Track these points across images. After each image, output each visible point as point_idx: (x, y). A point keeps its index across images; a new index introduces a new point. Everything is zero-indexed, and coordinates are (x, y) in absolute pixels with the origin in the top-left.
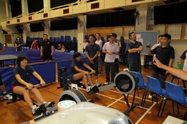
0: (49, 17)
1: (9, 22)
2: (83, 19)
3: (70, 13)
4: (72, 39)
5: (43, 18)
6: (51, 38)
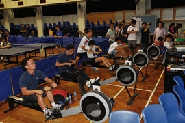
0: (47, 3)
2: (83, 5)
4: (72, 24)
5: (39, 4)
6: (45, 25)
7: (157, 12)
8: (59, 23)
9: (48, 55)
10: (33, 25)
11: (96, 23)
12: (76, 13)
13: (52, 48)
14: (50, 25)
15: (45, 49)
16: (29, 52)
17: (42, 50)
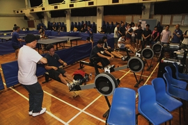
0: (75, 7)
1: (33, 10)
2: (102, 9)
3: (95, 5)
4: (92, 23)
5: (69, 8)
6: (72, 23)
7: (158, 18)
8: (83, 22)
9: (73, 46)
10: (63, 23)
11: (110, 23)
12: (96, 15)
13: (76, 40)
14: (76, 23)
15: (71, 41)
16: (60, 43)
17: (69, 41)
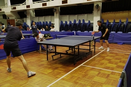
4: (87, 22)
6: (62, 22)
10: (50, 22)
14: (66, 22)
